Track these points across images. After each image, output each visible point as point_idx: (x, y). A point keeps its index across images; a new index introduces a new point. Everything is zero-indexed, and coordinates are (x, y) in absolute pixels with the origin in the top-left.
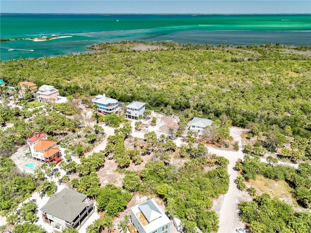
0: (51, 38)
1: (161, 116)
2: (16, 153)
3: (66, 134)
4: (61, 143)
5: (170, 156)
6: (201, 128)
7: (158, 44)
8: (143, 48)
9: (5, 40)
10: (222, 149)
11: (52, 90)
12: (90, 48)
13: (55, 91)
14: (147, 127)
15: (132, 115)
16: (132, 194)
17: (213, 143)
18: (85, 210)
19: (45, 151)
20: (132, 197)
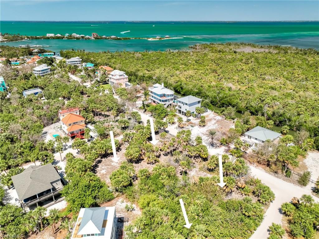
0: (164, 38)
1: (219, 118)
2: (57, 123)
3: (108, 116)
4: (97, 123)
5: (197, 165)
6: (260, 140)
7: (270, 47)
8: (248, 50)
9: (127, 39)
10: (277, 177)
11: (121, 75)
12: (192, 48)
13: (124, 77)
14: (193, 127)
15: (182, 110)
16: (117, 193)
17: (268, 165)
18: (48, 191)
19: (70, 125)
20: (114, 198)
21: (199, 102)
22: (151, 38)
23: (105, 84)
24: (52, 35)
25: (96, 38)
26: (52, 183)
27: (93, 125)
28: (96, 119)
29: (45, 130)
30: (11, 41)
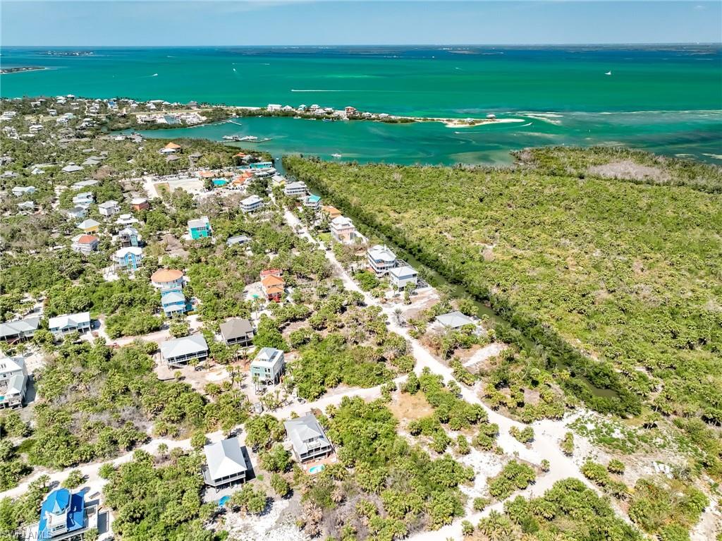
1: (435, 296)
2: (258, 282)
4: (298, 287)
10: (435, 358)
11: (346, 224)
13: (350, 227)
15: (394, 282)
17: (437, 348)
18: (243, 338)
19: (269, 287)
20: (289, 352)
21: (414, 275)
22: (456, 121)
23: (325, 232)
24: (277, 107)
25: (351, 118)
26: (247, 333)
27: (294, 289)
28: (299, 282)
29: (246, 288)
30: (212, 121)
